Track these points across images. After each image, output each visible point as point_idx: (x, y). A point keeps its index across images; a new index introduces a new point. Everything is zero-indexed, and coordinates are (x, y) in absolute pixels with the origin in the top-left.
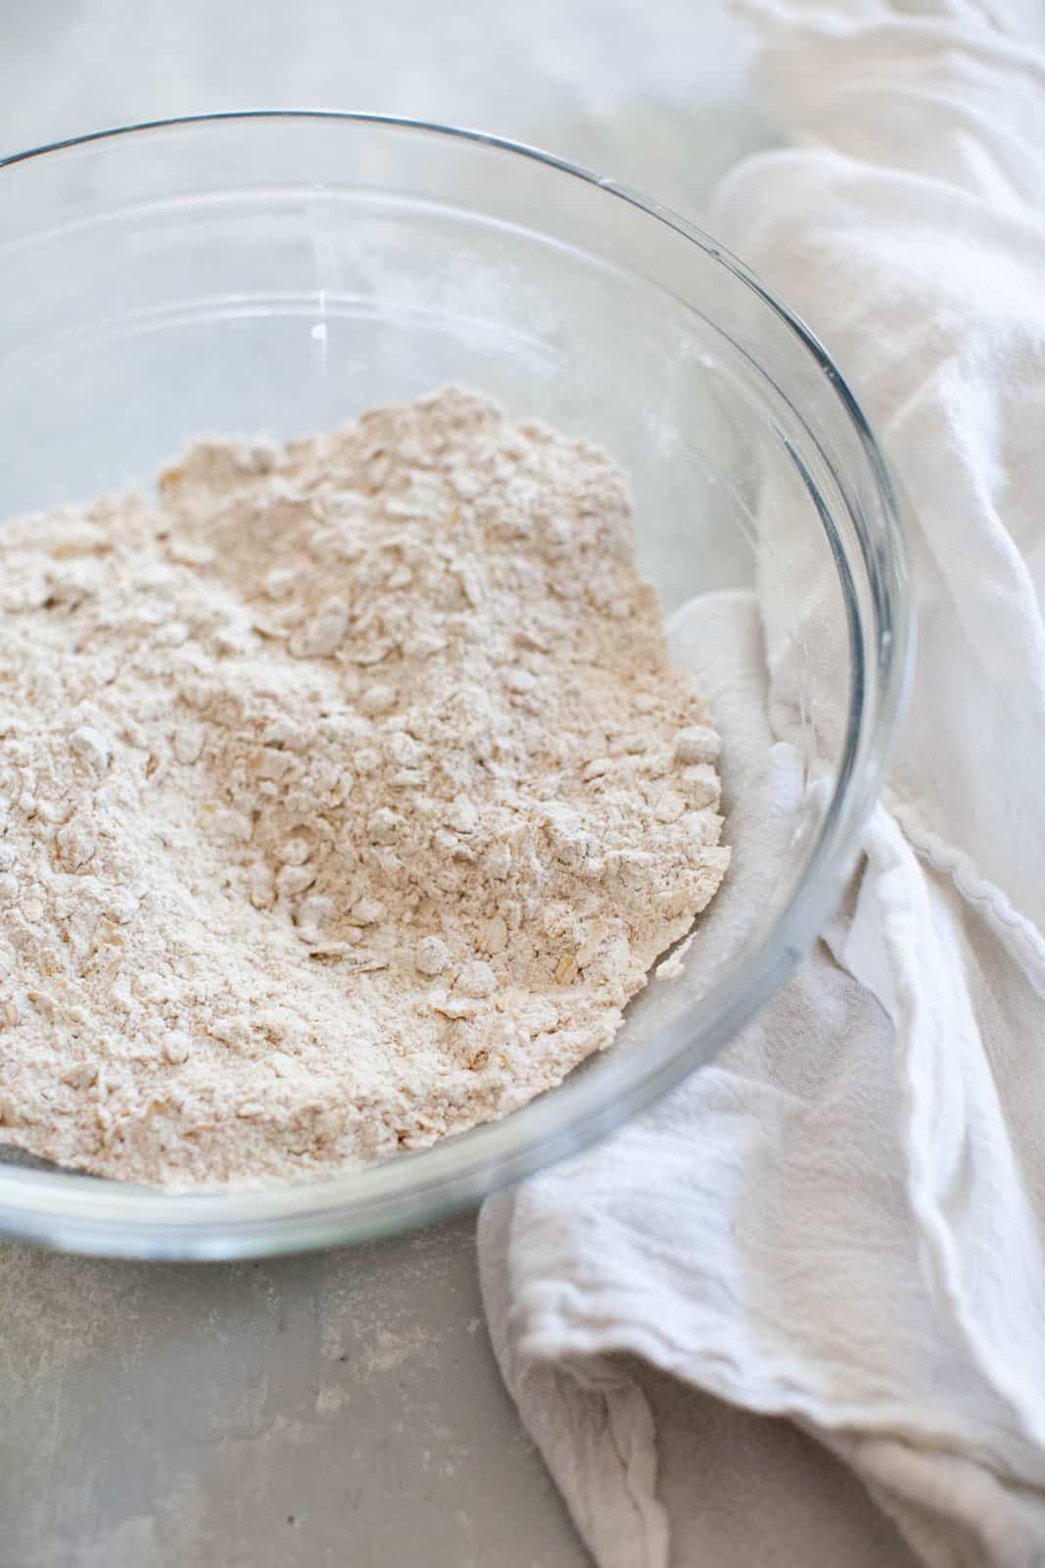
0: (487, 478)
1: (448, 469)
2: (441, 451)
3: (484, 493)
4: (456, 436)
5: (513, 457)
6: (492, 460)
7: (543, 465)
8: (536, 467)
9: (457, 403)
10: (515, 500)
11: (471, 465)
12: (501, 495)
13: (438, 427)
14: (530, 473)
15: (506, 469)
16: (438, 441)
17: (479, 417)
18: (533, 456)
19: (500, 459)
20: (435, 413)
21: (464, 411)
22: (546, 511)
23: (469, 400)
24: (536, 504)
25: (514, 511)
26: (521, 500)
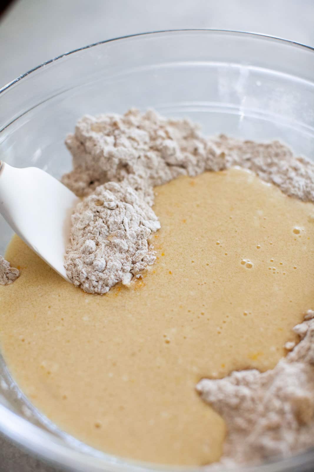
0: (285, 177)
1: (270, 173)
2: (270, 165)
3: (284, 183)
4: (276, 160)
5: (296, 169)
6: (287, 170)
7: (307, 172)
8: (304, 173)
9: (277, 147)
10: (297, 185)
11: (279, 172)
12: (290, 183)
13: (270, 156)
14: (302, 175)
15: (292, 174)
16: (269, 161)
17: (285, 154)
18: (303, 170)
19: (290, 170)
20: (270, 150)
21: (279, 151)
22: (308, 189)
23: (282, 146)
24: (305, 187)
25: (297, 189)
26: (299, 185)
